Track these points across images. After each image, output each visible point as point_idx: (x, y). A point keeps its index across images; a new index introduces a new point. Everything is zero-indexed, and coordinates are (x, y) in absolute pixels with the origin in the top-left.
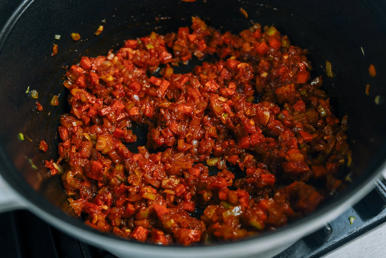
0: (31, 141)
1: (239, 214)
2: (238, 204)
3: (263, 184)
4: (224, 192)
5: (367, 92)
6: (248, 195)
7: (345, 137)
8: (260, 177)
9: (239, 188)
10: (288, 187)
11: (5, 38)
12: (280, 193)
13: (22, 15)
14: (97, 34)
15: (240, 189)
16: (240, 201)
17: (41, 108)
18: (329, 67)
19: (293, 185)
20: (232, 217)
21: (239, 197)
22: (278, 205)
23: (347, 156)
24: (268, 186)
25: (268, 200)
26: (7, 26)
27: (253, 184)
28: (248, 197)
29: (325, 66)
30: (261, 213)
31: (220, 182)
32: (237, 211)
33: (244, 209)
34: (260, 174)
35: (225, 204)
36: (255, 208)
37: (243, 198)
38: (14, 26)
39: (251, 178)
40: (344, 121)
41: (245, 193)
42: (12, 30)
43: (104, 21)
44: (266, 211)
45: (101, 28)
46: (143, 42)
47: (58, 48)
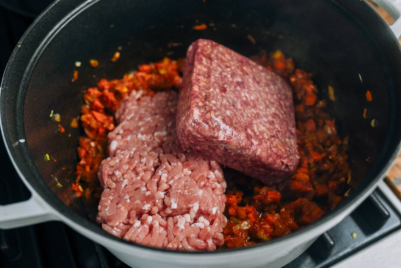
0: (55, 161)
1: (247, 228)
2: (247, 219)
3: (269, 201)
4: (234, 208)
5: (364, 116)
6: (256, 211)
7: (346, 157)
8: (267, 194)
9: (247, 205)
10: (293, 203)
11: (33, 67)
12: (285, 209)
13: (48, 45)
14: (114, 60)
15: (249, 205)
16: (249, 216)
17: (63, 130)
18: (331, 91)
19: (298, 201)
20: (241, 230)
21: (248, 213)
22: (283, 220)
23: (347, 174)
24: (274, 202)
25: (274, 215)
26: (34, 56)
27: (260, 200)
28: (256, 213)
29: (327, 90)
30: (268, 226)
31: (230, 199)
32: (245, 225)
33: (252, 223)
34: (267, 191)
35: (235, 220)
36: (262, 223)
37: (251, 214)
38: (41, 56)
39: (258, 195)
40: (346, 142)
41: (253, 209)
42: (39, 60)
43: (120, 48)
44: (273, 225)
45: (117, 55)
46: (157, 68)
47: (79, 75)
